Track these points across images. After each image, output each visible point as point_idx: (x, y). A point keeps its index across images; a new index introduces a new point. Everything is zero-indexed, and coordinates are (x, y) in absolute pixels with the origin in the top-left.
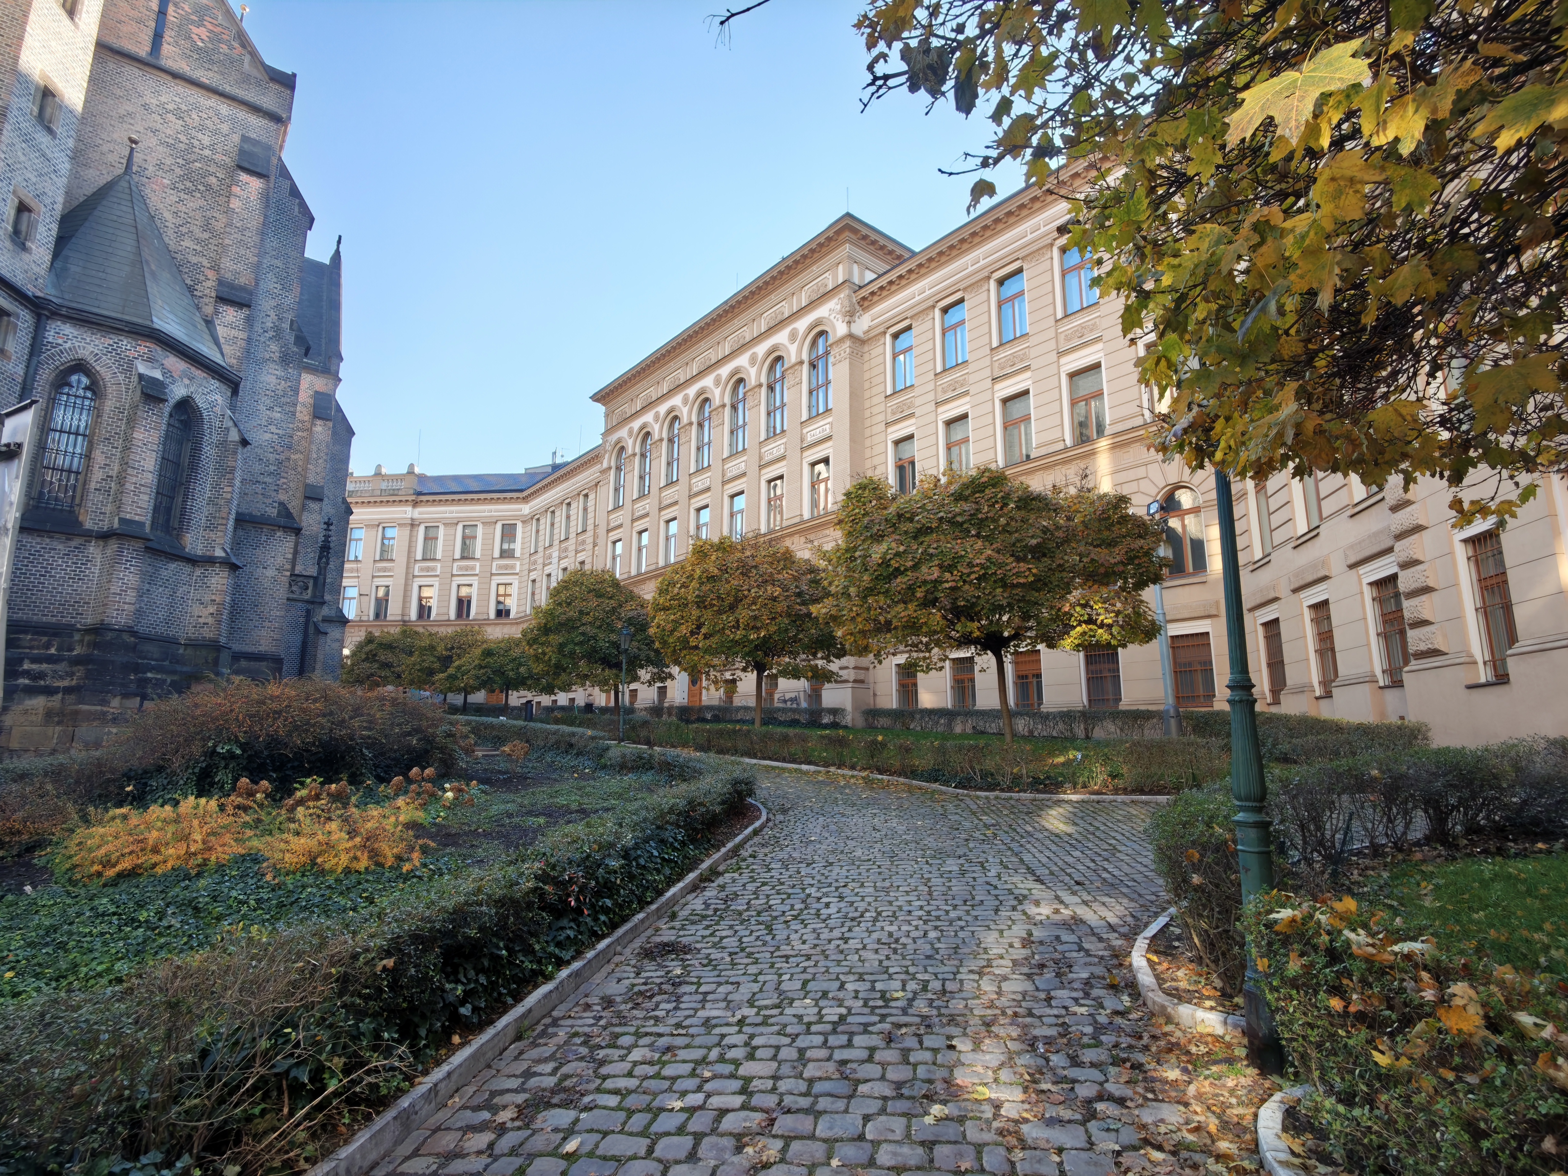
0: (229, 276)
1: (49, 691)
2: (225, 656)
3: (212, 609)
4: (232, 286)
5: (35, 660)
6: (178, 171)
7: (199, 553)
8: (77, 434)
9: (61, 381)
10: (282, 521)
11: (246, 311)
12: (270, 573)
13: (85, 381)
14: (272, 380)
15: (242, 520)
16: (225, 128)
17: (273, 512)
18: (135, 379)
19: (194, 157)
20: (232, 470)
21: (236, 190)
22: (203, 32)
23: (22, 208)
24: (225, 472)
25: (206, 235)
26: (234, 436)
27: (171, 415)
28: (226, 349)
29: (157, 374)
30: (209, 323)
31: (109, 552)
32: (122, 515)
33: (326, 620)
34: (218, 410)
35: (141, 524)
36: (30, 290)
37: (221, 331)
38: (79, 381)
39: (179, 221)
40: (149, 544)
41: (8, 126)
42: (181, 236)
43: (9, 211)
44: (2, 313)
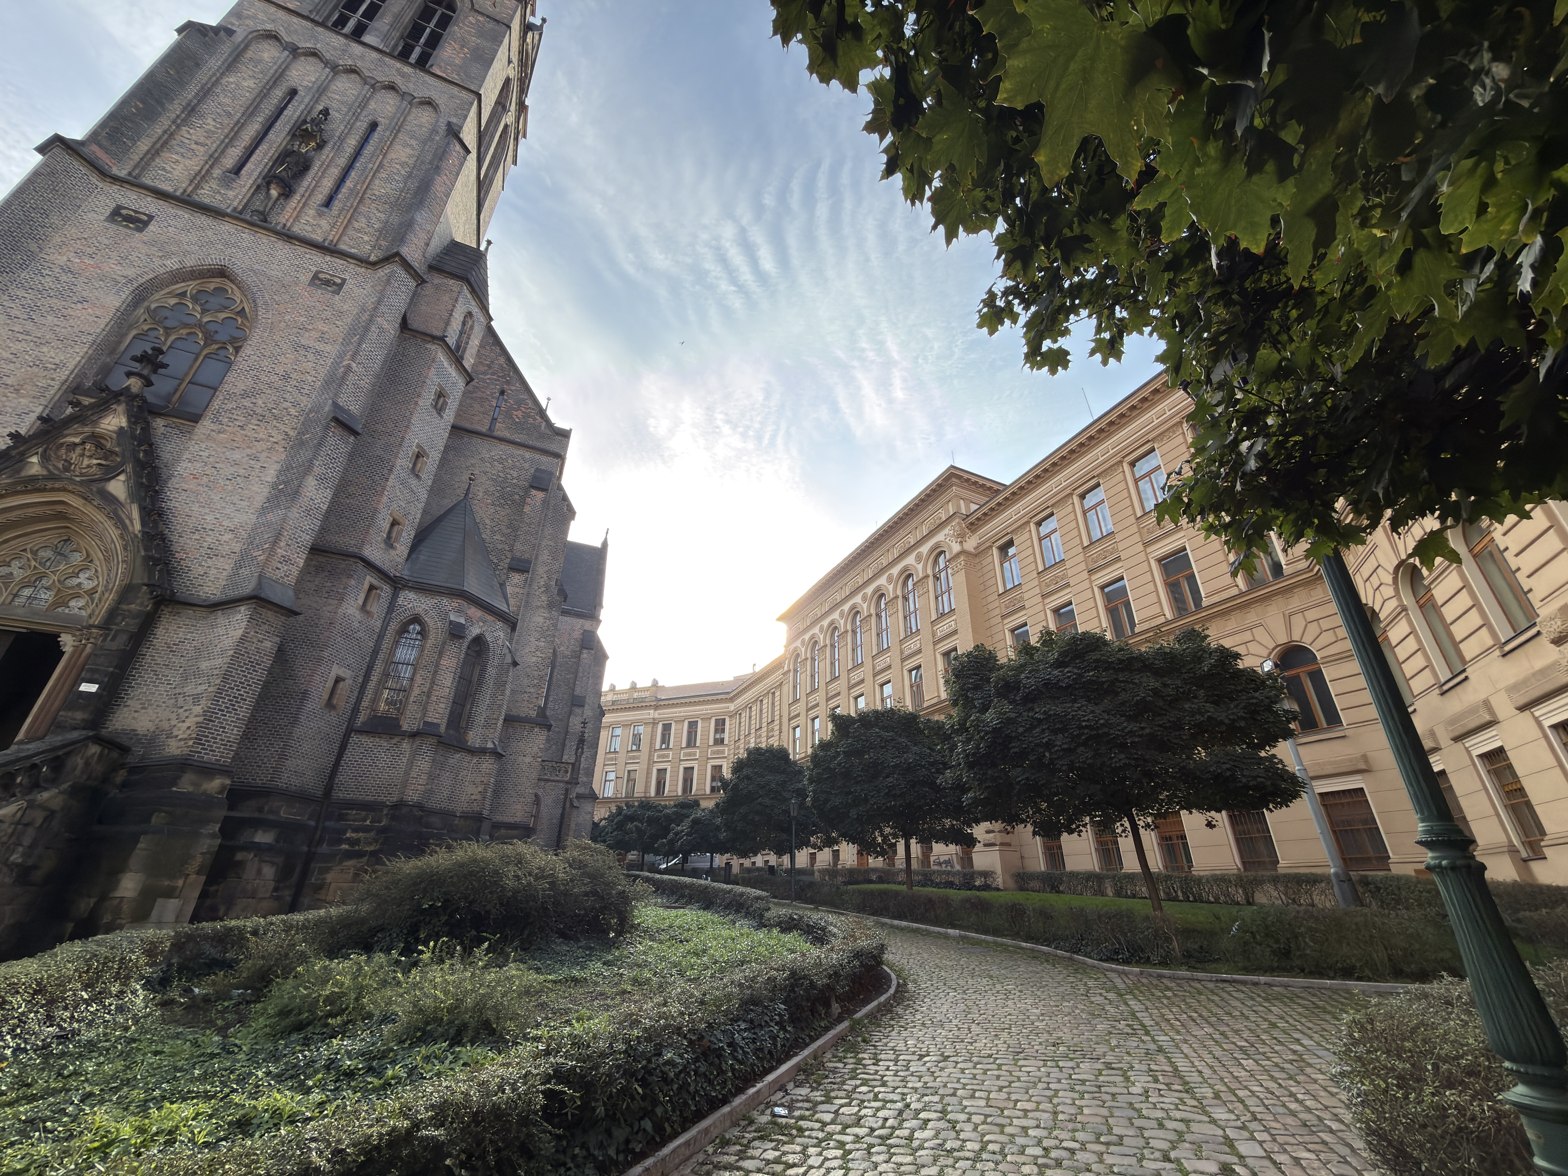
0: (518, 554)
1: (360, 855)
2: (486, 826)
3: (481, 788)
4: (519, 560)
5: (356, 830)
6: (497, 494)
7: (477, 746)
8: (408, 664)
9: (403, 630)
10: (540, 720)
11: (525, 575)
12: (528, 760)
13: (418, 628)
14: (541, 620)
15: (510, 720)
16: (527, 466)
17: (533, 714)
18: (447, 624)
19: (506, 485)
20: (505, 684)
21: (528, 500)
22: (519, 413)
23: (395, 523)
24: (500, 685)
25: (509, 531)
26: (508, 659)
27: (468, 648)
28: (512, 601)
29: (462, 621)
30: (502, 585)
31: (414, 747)
32: (426, 719)
33: (579, 797)
34: (500, 642)
35: (437, 725)
36: (392, 572)
37: (509, 590)
38: (414, 629)
39: (494, 524)
40: (442, 740)
41: (392, 476)
42: (494, 533)
43: (386, 525)
44: (372, 588)
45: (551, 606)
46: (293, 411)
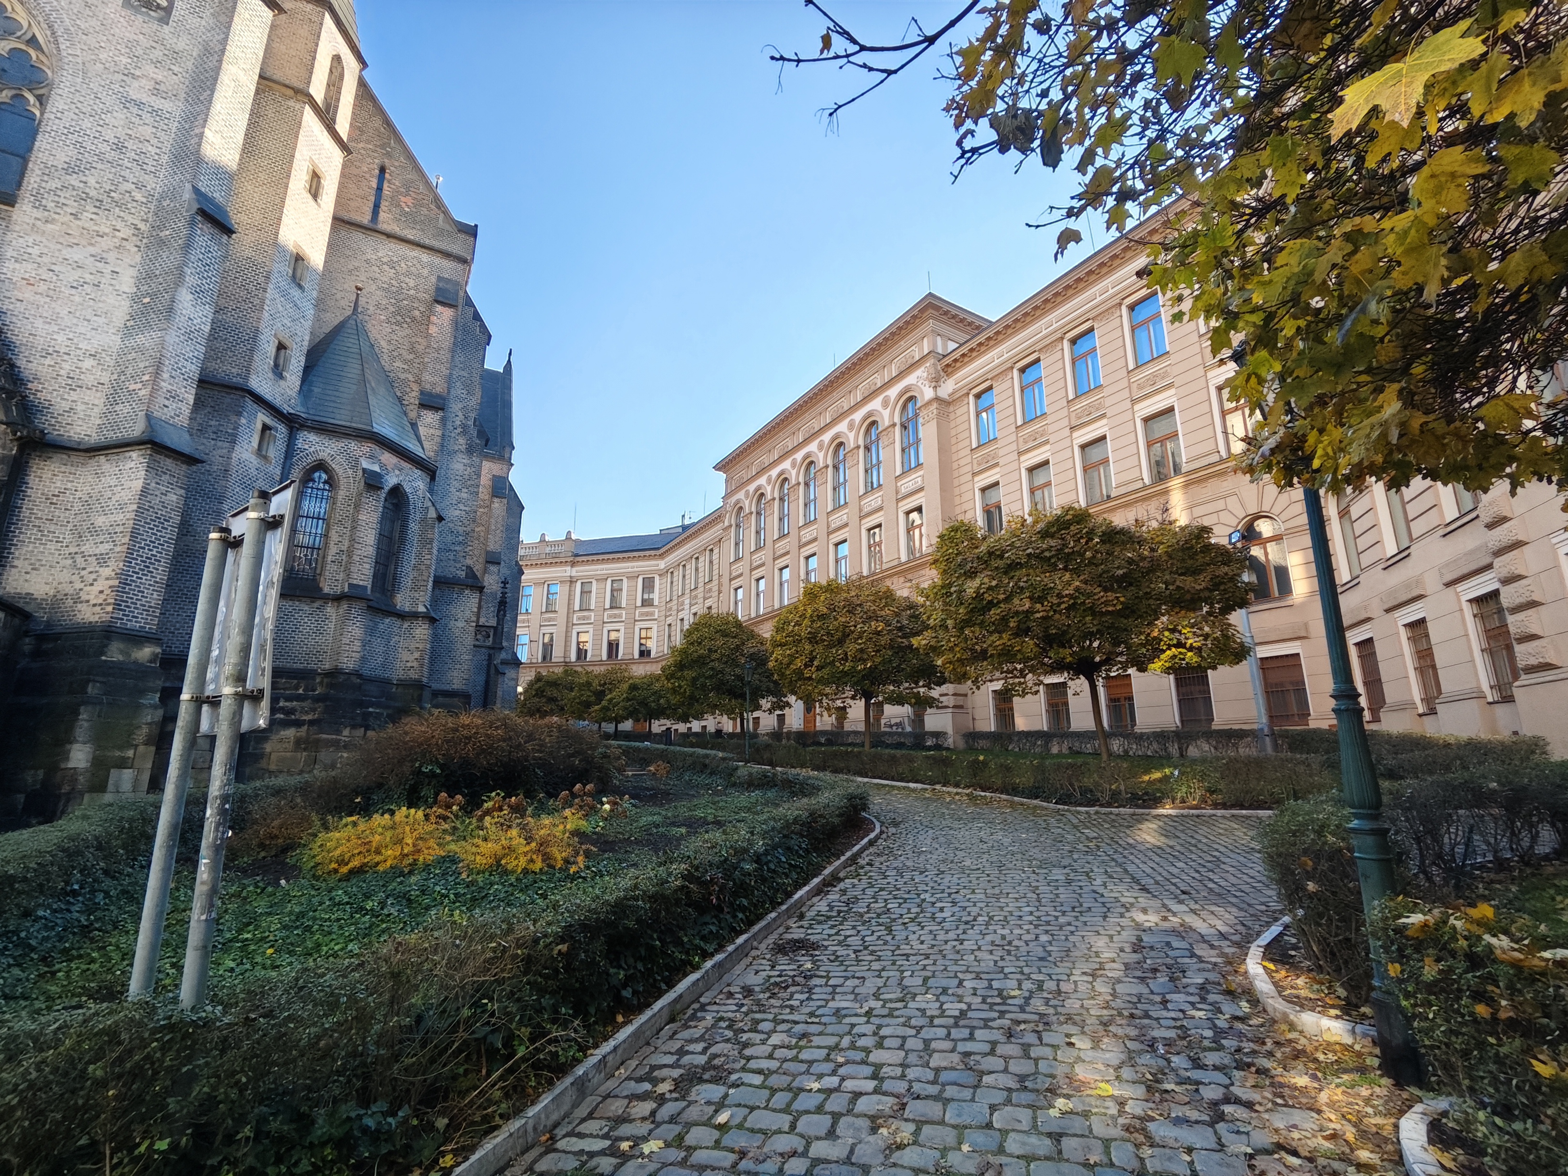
0: (428, 386)
1: (298, 724)
2: (427, 694)
3: (417, 655)
4: (430, 394)
5: (288, 699)
6: (391, 309)
7: (407, 609)
8: (318, 519)
9: (307, 478)
10: (470, 581)
11: (441, 413)
12: (460, 624)
13: (324, 476)
14: (461, 467)
15: (440, 582)
16: (425, 272)
17: (462, 574)
18: (360, 473)
19: (402, 297)
20: (431, 541)
21: (434, 319)
22: (409, 200)
23: (281, 347)
24: (426, 542)
25: (412, 356)
26: (432, 514)
27: (386, 500)
28: (426, 444)
29: (376, 468)
30: (414, 425)
31: (341, 611)
32: (351, 581)
33: (504, 662)
34: (420, 493)
35: (365, 588)
36: (286, 409)
37: (422, 431)
38: (320, 477)
39: (392, 347)
40: (370, 604)
41: (271, 286)
42: (393, 359)
43: (271, 350)
44: (266, 428)
45: (470, 450)
46: (138, 196)
